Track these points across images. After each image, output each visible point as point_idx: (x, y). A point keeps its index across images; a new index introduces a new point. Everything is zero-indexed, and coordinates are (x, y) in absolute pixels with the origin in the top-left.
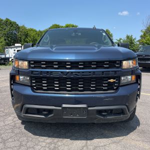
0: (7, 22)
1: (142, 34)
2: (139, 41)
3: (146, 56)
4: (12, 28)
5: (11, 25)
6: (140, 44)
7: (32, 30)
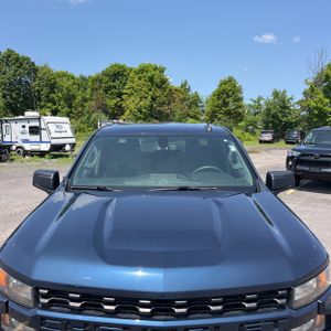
0: (9, 56)
1: (308, 87)
2: (299, 103)
3: (321, 156)
4: (21, 70)
5: (18, 64)
6: (303, 109)
7: (64, 75)
